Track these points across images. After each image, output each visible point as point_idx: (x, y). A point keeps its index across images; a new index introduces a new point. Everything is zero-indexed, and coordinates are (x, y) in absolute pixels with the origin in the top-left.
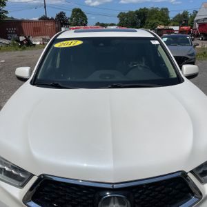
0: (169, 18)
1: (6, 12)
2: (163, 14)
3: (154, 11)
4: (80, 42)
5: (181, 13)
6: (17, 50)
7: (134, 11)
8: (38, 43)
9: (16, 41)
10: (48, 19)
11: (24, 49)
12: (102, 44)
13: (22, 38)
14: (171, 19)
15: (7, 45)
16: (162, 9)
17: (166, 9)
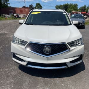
0: (77, 8)
1: (9, 4)
2: (75, 7)
3: (71, 5)
4: (40, 13)
5: (83, 6)
6: (13, 19)
7: (63, 5)
8: (22, 17)
9: (13, 16)
10: (26, 7)
11: (16, 19)
12: (47, 13)
13: (15, 15)
14: (78, 9)
15: (9, 17)
16: (75, 4)
17: (77, 4)
